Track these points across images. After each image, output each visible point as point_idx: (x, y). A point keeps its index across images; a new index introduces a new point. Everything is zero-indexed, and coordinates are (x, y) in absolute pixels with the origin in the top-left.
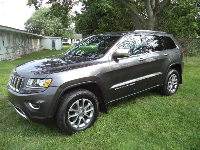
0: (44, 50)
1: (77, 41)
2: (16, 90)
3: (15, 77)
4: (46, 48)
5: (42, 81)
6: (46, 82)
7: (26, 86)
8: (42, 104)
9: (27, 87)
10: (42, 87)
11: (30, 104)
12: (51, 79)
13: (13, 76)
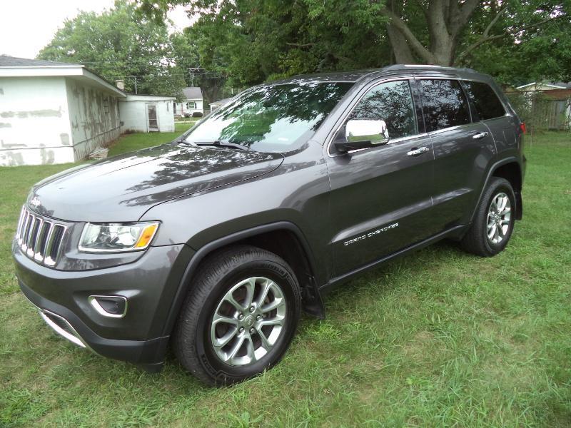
0: (129, 132)
1: (188, 108)
2: (43, 260)
3: (38, 222)
4: (134, 129)
5: (126, 228)
6: (140, 232)
7: (77, 248)
8: (131, 300)
9: (81, 248)
10: (131, 249)
11: (94, 303)
12: (157, 224)
13: (31, 217)
